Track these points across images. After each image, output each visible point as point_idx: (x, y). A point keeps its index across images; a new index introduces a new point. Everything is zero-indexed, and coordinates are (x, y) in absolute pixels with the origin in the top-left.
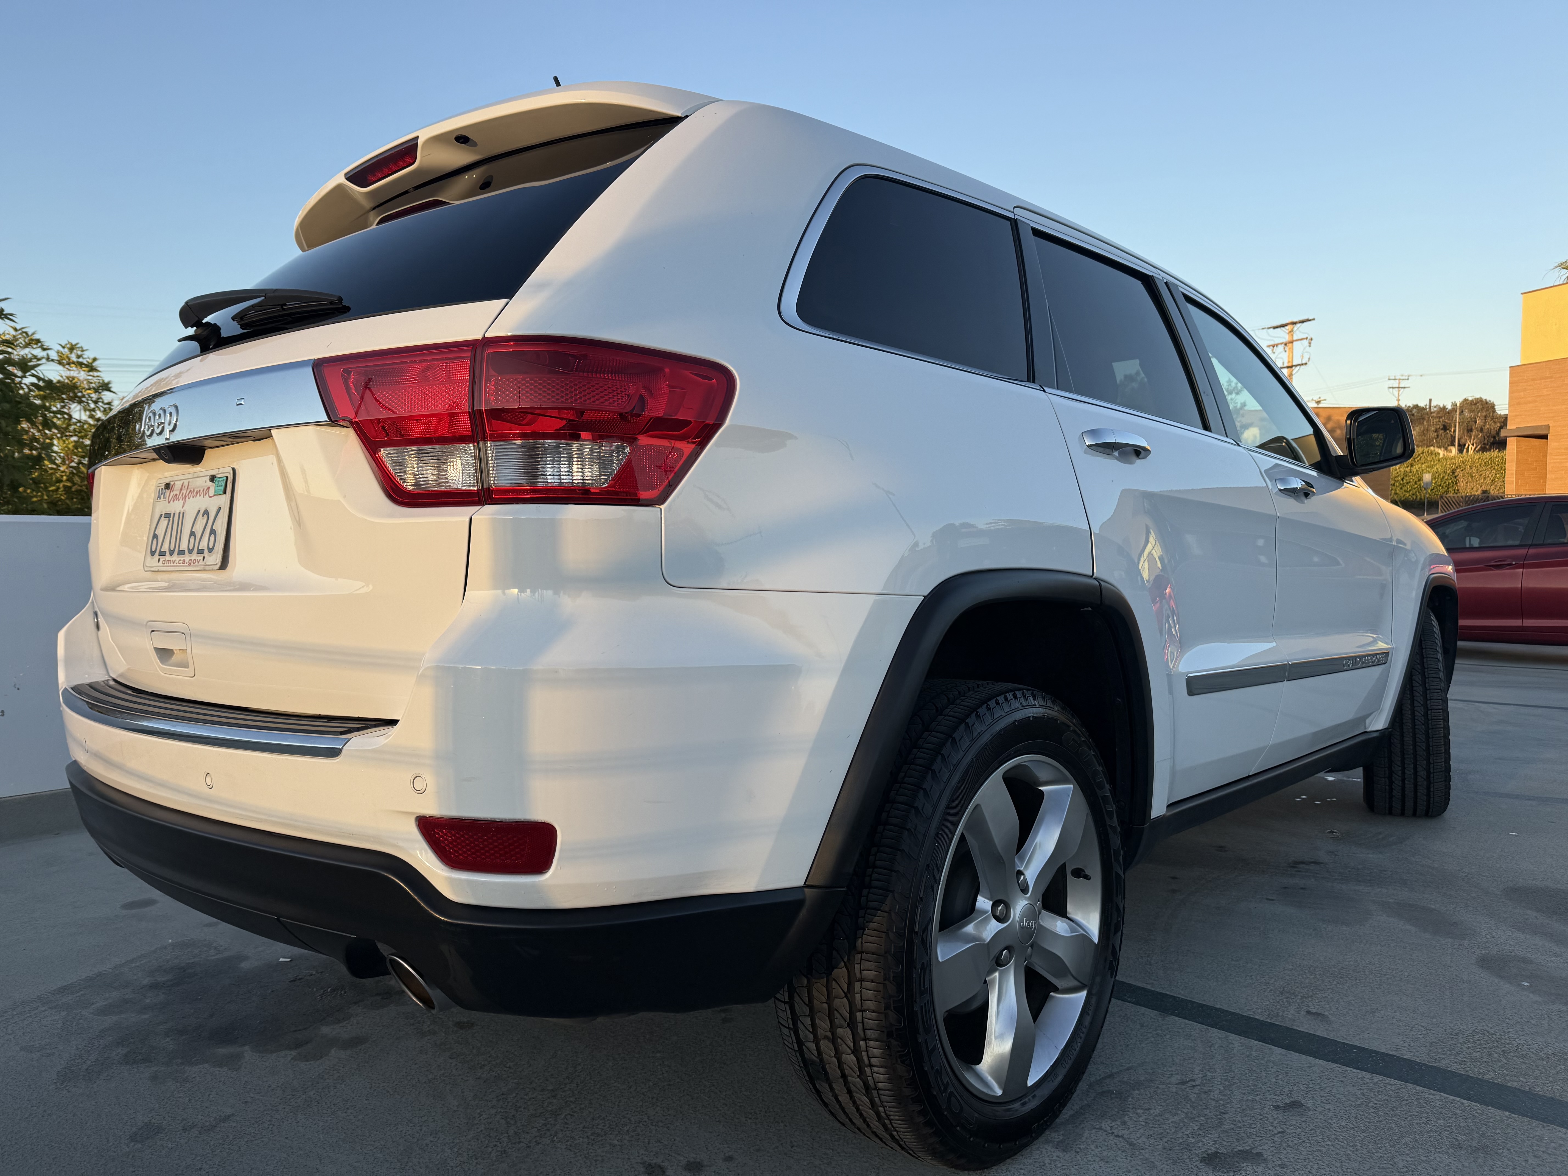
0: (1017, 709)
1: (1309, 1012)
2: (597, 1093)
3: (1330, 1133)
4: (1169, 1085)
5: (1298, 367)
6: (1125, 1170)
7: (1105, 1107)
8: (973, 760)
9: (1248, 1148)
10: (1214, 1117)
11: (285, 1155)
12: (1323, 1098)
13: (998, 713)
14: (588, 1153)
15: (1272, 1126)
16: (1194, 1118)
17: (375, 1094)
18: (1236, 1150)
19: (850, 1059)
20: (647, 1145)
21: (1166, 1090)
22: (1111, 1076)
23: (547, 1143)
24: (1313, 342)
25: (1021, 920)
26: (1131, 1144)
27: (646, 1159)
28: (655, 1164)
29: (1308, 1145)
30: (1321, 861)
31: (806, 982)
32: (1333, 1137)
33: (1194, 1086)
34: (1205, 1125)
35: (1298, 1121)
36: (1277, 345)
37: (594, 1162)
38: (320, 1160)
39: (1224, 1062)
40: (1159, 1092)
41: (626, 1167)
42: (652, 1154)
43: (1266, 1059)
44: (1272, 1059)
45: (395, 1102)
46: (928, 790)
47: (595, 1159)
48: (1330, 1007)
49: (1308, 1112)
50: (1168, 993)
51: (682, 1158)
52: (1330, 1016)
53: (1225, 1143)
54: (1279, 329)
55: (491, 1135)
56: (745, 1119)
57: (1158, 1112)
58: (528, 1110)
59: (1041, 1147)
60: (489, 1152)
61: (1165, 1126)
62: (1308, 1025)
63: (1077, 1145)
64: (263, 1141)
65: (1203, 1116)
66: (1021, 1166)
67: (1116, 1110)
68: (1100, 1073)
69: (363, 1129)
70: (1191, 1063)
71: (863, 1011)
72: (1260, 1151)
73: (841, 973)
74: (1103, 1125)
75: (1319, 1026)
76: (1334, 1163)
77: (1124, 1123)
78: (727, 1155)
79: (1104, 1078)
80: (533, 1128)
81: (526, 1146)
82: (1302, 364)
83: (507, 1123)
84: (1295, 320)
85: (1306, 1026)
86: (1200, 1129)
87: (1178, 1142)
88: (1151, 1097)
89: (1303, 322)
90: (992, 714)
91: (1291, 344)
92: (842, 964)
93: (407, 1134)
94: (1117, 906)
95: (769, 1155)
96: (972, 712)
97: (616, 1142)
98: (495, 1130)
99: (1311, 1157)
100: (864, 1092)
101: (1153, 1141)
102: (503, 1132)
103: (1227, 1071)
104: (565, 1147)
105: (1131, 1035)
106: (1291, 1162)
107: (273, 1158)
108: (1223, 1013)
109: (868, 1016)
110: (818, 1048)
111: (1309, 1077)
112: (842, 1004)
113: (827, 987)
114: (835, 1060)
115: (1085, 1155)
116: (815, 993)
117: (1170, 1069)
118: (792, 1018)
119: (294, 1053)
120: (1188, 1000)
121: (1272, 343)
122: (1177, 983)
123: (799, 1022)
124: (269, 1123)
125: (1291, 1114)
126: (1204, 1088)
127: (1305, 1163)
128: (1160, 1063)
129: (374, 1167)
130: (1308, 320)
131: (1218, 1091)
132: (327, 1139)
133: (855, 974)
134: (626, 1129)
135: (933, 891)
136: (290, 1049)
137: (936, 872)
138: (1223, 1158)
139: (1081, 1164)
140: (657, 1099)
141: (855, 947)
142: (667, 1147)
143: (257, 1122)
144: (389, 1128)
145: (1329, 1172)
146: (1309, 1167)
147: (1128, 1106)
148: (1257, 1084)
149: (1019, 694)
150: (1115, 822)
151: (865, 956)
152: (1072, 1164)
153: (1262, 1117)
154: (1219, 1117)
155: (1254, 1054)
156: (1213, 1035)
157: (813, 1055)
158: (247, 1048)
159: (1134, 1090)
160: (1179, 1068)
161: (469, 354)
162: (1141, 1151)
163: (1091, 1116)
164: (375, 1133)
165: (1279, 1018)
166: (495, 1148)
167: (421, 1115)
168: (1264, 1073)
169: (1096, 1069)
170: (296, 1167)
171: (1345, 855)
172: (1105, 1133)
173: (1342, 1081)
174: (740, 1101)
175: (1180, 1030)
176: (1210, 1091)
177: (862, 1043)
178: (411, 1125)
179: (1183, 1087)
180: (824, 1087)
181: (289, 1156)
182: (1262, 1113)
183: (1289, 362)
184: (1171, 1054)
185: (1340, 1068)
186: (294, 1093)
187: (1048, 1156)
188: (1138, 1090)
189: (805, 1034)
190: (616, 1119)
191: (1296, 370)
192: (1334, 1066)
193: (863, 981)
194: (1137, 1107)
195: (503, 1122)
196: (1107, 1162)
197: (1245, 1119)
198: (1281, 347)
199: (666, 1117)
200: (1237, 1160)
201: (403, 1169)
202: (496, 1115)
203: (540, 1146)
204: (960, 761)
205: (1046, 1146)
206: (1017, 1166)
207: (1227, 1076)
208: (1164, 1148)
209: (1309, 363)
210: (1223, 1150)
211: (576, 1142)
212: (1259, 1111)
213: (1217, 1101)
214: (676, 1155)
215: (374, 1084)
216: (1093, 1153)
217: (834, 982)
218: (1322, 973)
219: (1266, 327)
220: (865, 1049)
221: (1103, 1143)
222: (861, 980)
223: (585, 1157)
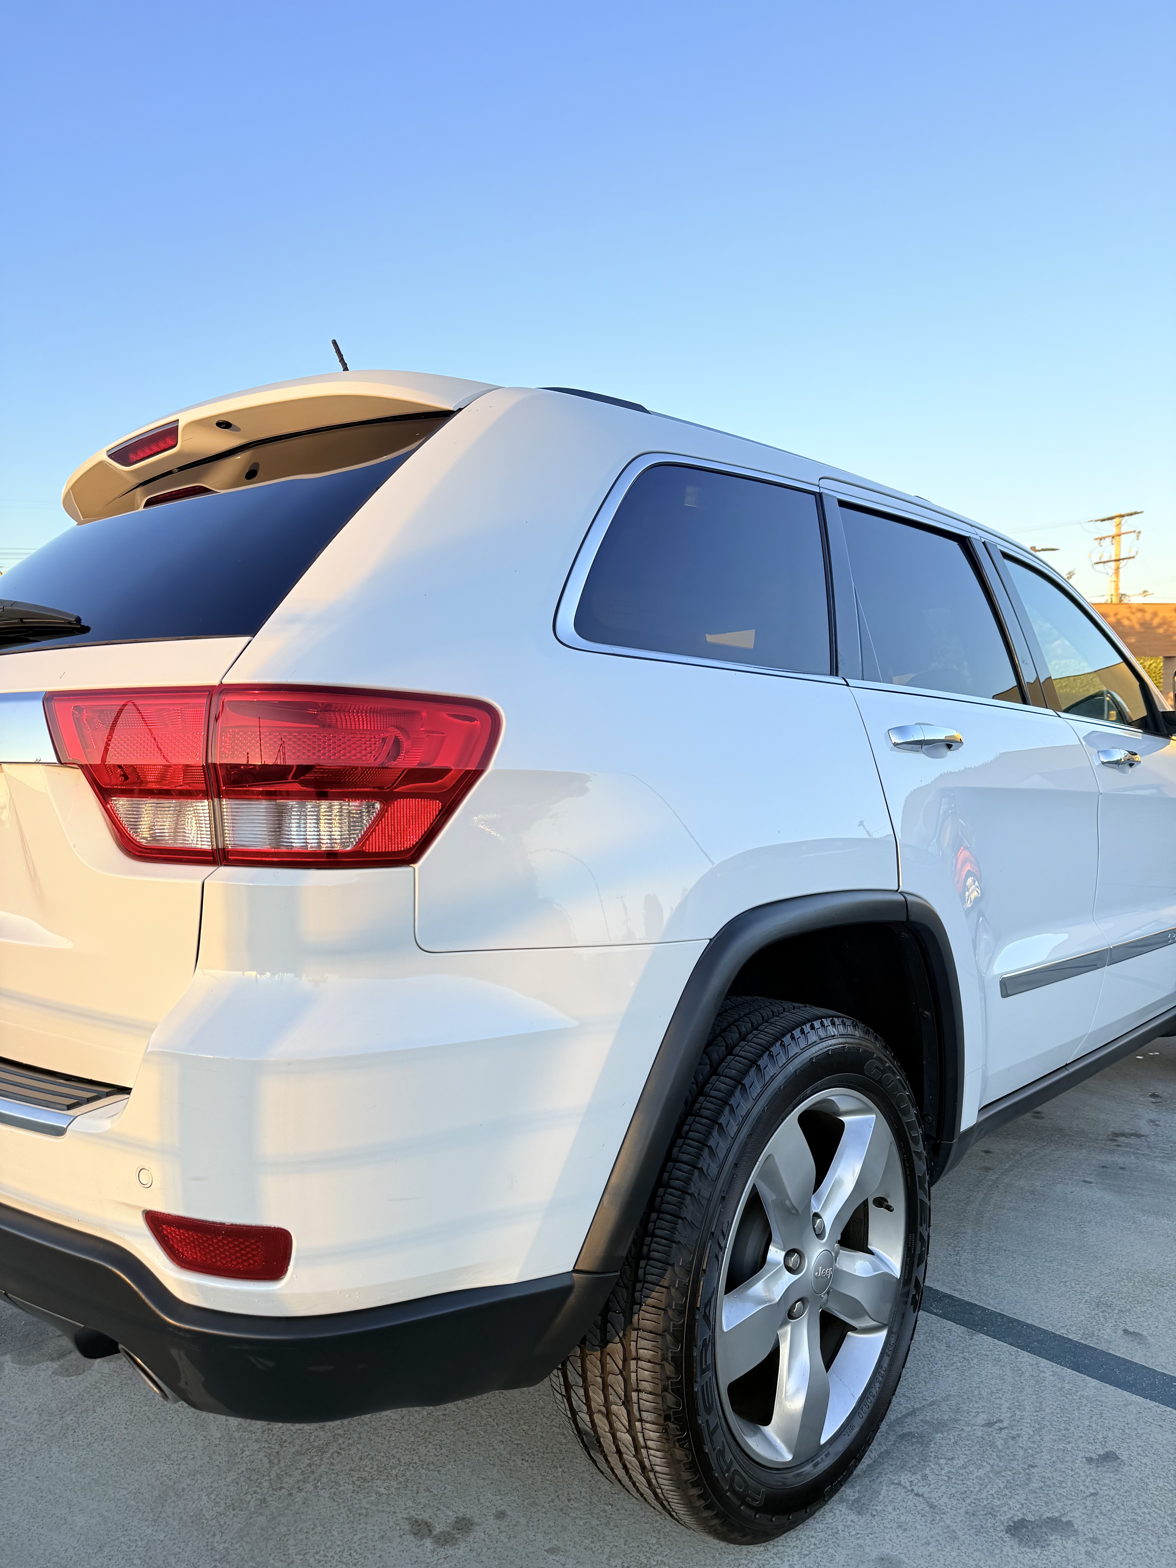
0: (814, 1044)
1: (1126, 1331)
2: (367, 1424)
3: (1147, 1496)
4: (975, 1427)
5: (1126, 560)
6: (924, 1541)
7: (905, 1456)
8: (764, 1109)
9: (1057, 1515)
10: (1022, 1471)
11: (33, 1501)
12: (1140, 1449)
13: (793, 1050)
14: (352, 1504)
15: (1084, 1485)
16: (1000, 1472)
17: (135, 1421)
18: (1044, 1517)
19: (626, 1437)
20: (414, 1495)
21: (971, 1434)
22: (913, 1413)
23: (310, 1490)
24: (1141, 535)
25: (816, 1270)
26: (932, 1506)
27: (412, 1513)
28: (422, 1520)
29: (1123, 1513)
30: (1142, 1133)
31: (579, 1352)
32: (1150, 1501)
33: (1001, 1429)
34: (1012, 1481)
35: (1112, 1480)
36: (1104, 538)
37: (357, 1515)
38: (70, 1508)
39: (1035, 1396)
40: (963, 1436)
41: (391, 1524)
42: (420, 1507)
43: (1079, 1394)
44: (1086, 1394)
45: (154, 1432)
46: (714, 1148)
47: (359, 1512)
48: (1149, 1325)
49: (1122, 1466)
50: (976, 1302)
51: (451, 1513)
52: (1149, 1338)
53: (1033, 1507)
54: (1106, 522)
55: (252, 1478)
56: (521, 1462)
57: (963, 1463)
58: (294, 1446)
59: (835, 1507)
60: (248, 1500)
61: (968, 1483)
62: (1125, 1349)
63: (873, 1505)
64: (12, 1481)
65: (1010, 1470)
66: (812, 1533)
67: (917, 1459)
68: (901, 1408)
69: (119, 1468)
70: (999, 1397)
71: (638, 1391)
72: (1071, 1519)
73: (615, 1348)
74: (902, 1479)
75: (1137, 1350)
76: (1150, 1537)
77: (925, 1477)
78: (499, 1509)
79: (905, 1416)
80: (297, 1469)
81: (287, 1493)
82: (1130, 558)
83: (270, 1462)
84: (1123, 513)
85: (1123, 1349)
86: (1006, 1487)
87: (983, 1505)
88: (955, 1443)
89: (1131, 514)
90: (786, 1052)
91: (1118, 537)
92: (617, 1339)
93: (164, 1474)
94: (921, 1236)
95: (544, 1510)
96: (765, 1052)
97: (383, 1490)
98: (256, 1471)
99: (1125, 1528)
100: (640, 1471)
101: (955, 1502)
102: (265, 1473)
103: (1038, 1409)
104: (328, 1495)
105: (937, 1359)
106: (1104, 1535)
107: (20, 1504)
108: (1034, 1330)
109: (644, 1398)
110: (592, 1421)
111: (1125, 1420)
112: (617, 1381)
113: (601, 1361)
114: (609, 1435)
115: (882, 1520)
116: (589, 1365)
117: (976, 1405)
118: (565, 1386)
119: (55, 1365)
120: (998, 1313)
121: (1099, 536)
122: (987, 1290)
123: (572, 1391)
124: (20, 1457)
125: (1105, 1469)
126: (1013, 1432)
127: (1119, 1537)
128: (965, 1397)
129: (126, 1518)
130: (1136, 513)
131: (1027, 1436)
132: (80, 1480)
133: (630, 1351)
134: (394, 1472)
135: (718, 1260)
136: (53, 1360)
137: (721, 1238)
138: (1030, 1527)
139: (877, 1531)
140: (430, 1434)
141: (631, 1322)
142: (436, 1497)
143: (8, 1456)
144: (145, 1467)
145: (1145, 1551)
146: (1122, 1542)
147: (930, 1454)
148: (1069, 1427)
149: (817, 1024)
150: (920, 1148)
151: (641, 1333)
152: (867, 1532)
153: (1073, 1473)
154: (1027, 1471)
155: (1067, 1386)
156: (1024, 1360)
157: (586, 1425)
158: (8, 1357)
159: (937, 1433)
160: (986, 1404)
161: (204, 700)
162: (942, 1516)
163: (890, 1467)
164: (131, 1472)
165: (1095, 1338)
166: (254, 1495)
167: (182, 1450)
168: (1076, 1413)
169: (897, 1403)
170: (44, 1517)
171: (1167, 1125)
172: (904, 1490)
173: (1160, 1426)
174: (518, 1438)
175: (988, 1353)
176: (1019, 1437)
177: (638, 1424)
178: (169, 1462)
179: (990, 1429)
180: (600, 1459)
181: (37, 1501)
182: (1074, 1468)
183: (1116, 555)
184: (978, 1385)
185: (1158, 1407)
186: (51, 1418)
187: (842, 1521)
188: (942, 1432)
189: (578, 1403)
190: (385, 1458)
191: (1122, 563)
192: (1153, 1405)
193: (639, 1359)
194: (939, 1456)
195: (266, 1460)
196: (905, 1530)
197: (1055, 1475)
198: (1108, 540)
199: (438, 1458)
200: (1045, 1530)
201: (156, 1521)
202: (259, 1451)
203: (303, 1493)
204: (749, 1111)
205: (840, 1506)
206: (808, 1533)
207: (1037, 1416)
208: (967, 1513)
209: (1137, 557)
210: (1030, 1517)
211: (342, 1488)
212: (1069, 1464)
213: (1025, 1450)
214: (445, 1509)
215: (135, 1408)
216: (890, 1517)
217: (608, 1356)
218: (1141, 1279)
219: (1094, 519)
220: (641, 1430)
221: (901, 1503)
222: (637, 1359)
223: (349, 1510)
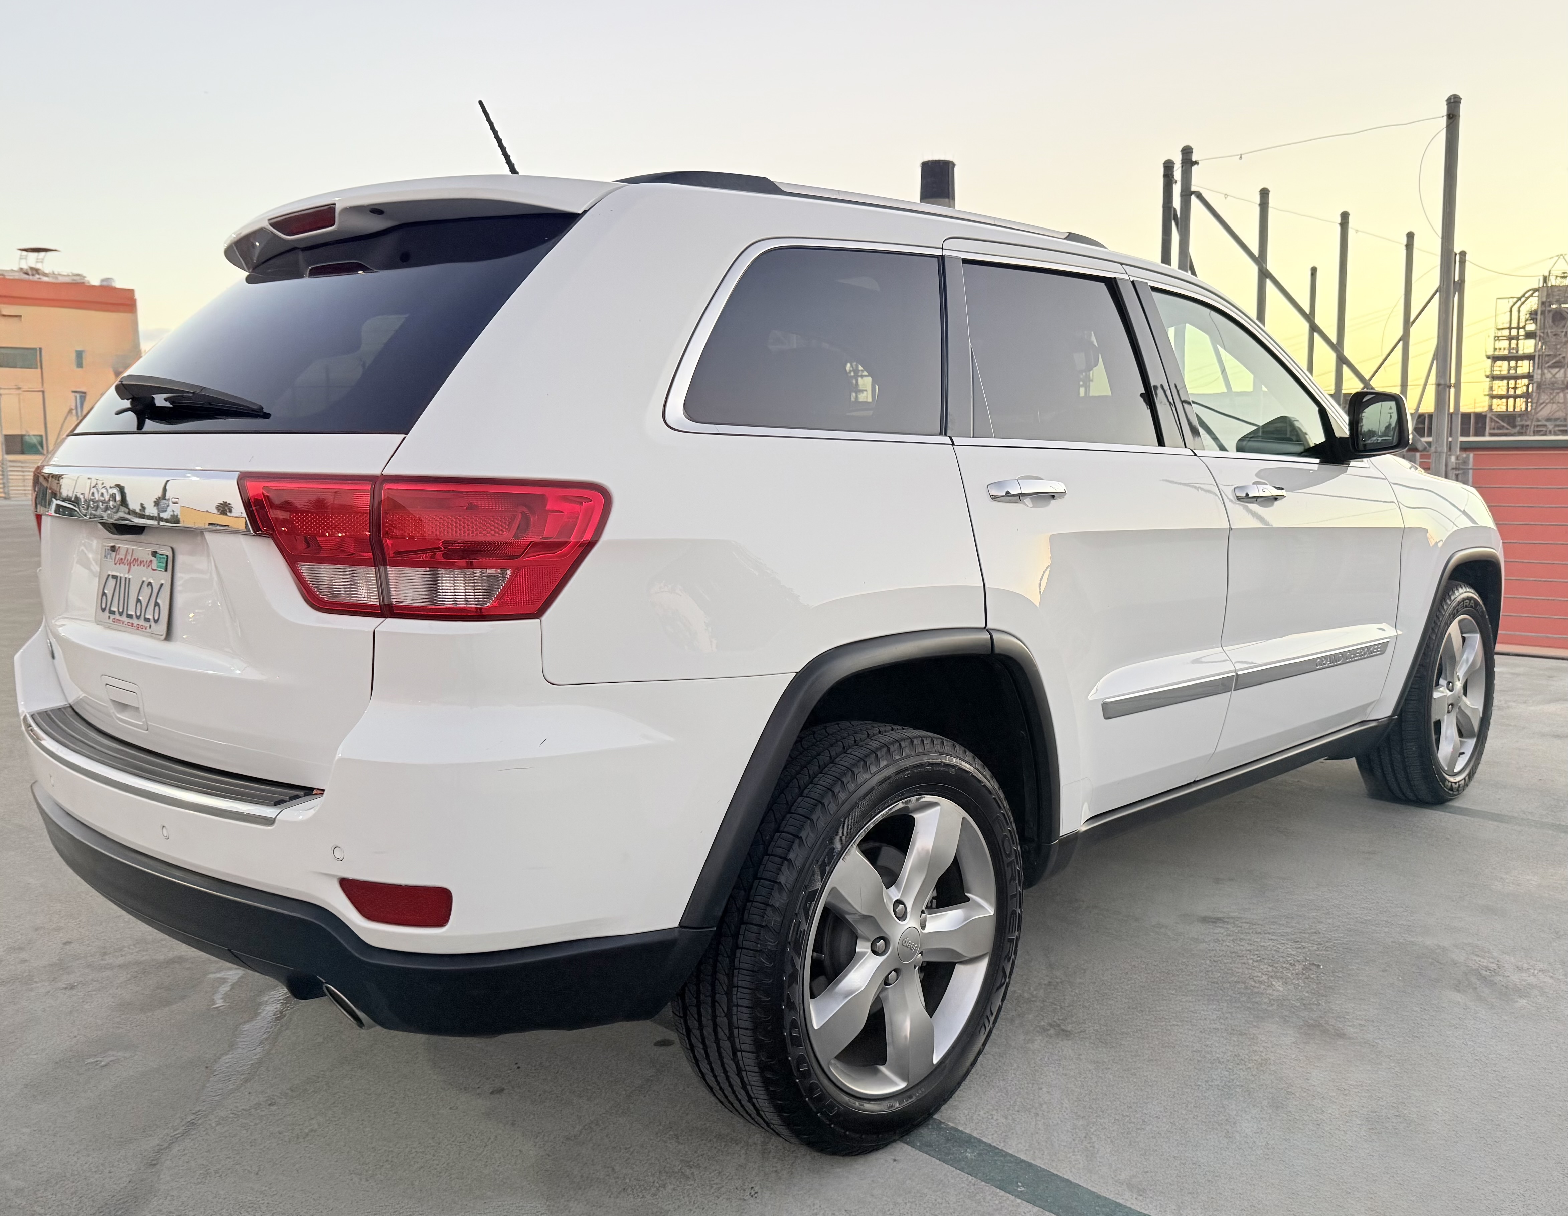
161: (369, 487)
